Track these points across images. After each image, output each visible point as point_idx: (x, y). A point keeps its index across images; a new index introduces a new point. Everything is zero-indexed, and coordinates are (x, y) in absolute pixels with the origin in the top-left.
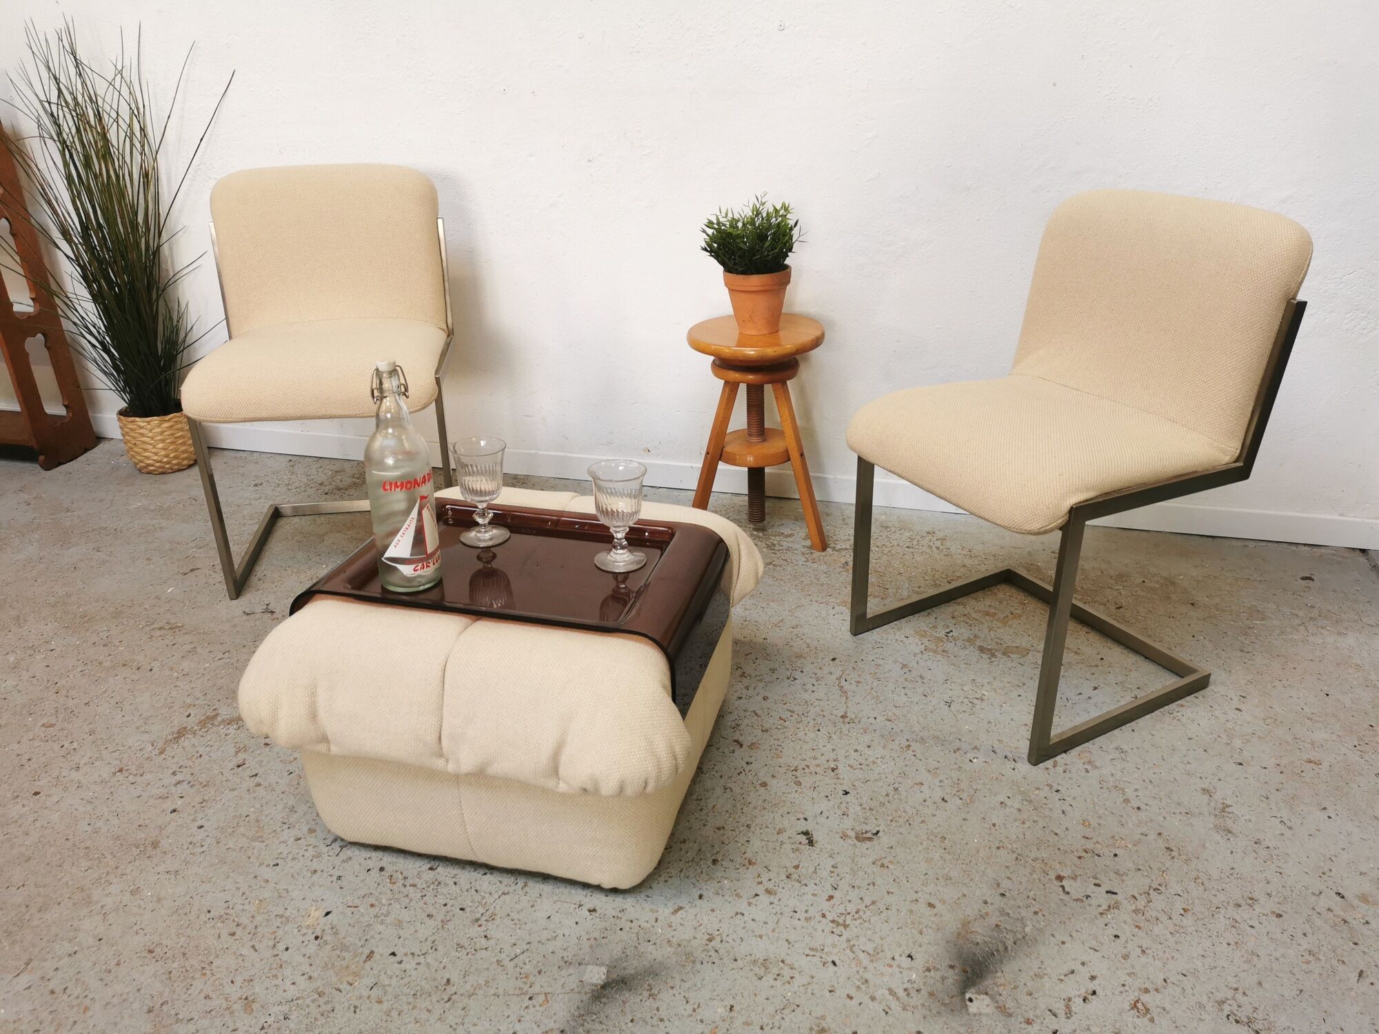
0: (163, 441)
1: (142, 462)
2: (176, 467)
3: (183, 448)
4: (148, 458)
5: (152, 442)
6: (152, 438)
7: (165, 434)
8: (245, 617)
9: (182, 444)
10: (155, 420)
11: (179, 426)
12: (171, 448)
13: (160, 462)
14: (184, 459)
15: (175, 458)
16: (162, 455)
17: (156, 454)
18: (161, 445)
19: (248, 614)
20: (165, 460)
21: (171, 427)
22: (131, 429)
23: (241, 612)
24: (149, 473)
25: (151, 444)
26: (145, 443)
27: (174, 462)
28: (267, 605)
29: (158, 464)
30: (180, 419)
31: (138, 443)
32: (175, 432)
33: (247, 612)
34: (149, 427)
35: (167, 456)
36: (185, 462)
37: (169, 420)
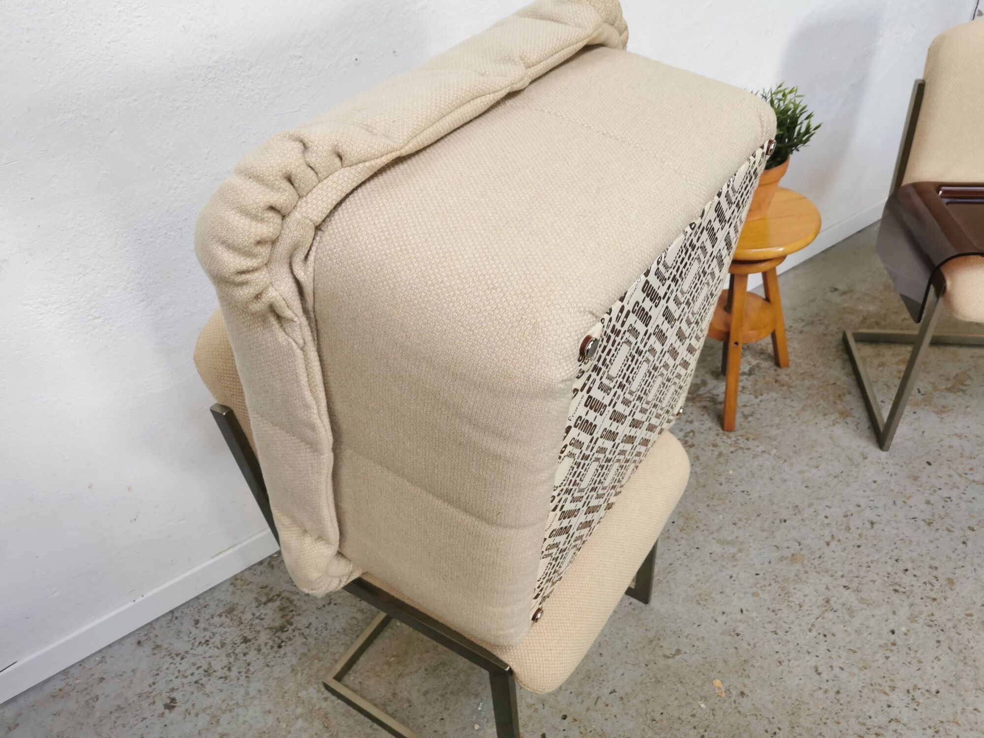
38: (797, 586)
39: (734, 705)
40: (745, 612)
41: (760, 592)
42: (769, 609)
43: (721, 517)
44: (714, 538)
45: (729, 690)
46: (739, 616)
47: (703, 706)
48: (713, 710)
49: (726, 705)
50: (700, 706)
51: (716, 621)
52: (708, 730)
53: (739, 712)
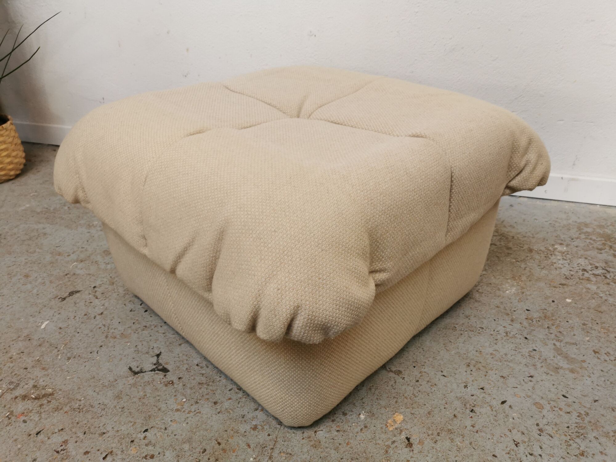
3: (9, 160)
8: (131, 379)
9: (8, 156)
14: (11, 170)
19: (136, 373)
23: (126, 369)
28: (158, 356)
33: (133, 370)
38: (603, 440)
39: (389, 443)
40: (506, 406)
41: (548, 407)
42: (538, 425)
43: (588, 338)
44: (554, 344)
45: (401, 431)
46: (496, 403)
47: (362, 417)
48: (366, 427)
49: (383, 436)
50: (360, 414)
51: (466, 387)
52: (341, 433)
53: (387, 452)
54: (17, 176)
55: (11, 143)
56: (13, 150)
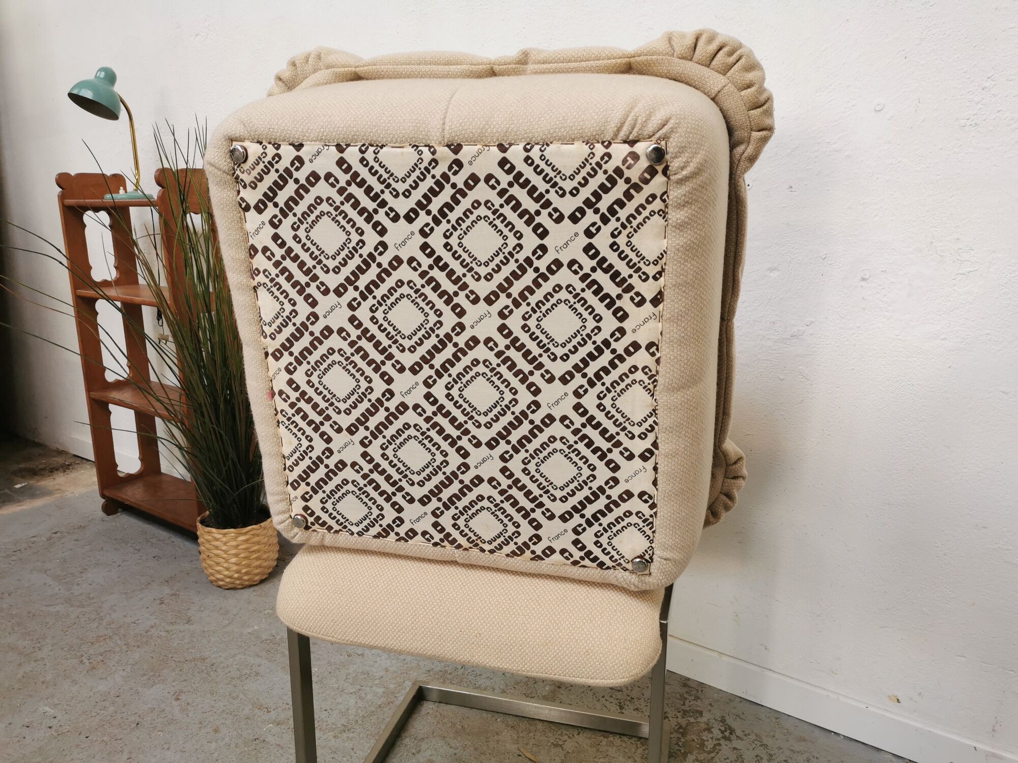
0: (236, 555)
1: (213, 575)
2: (247, 583)
3: (258, 563)
4: (219, 572)
5: (225, 556)
6: (225, 552)
7: (239, 547)
9: (257, 559)
10: (232, 531)
11: (256, 539)
12: (243, 563)
13: (230, 577)
14: (256, 575)
15: (247, 573)
16: (233, 571)
17: (227, 569)
18: (234, 560)
20: (236, 575)
21: (246, 541)
22: (206, 540)
24: (220, 587)
25: (223, 558)
26: (217, 556)
27: (246, 578)
29: (228, 580)
30: (258, 532)
31: (211, 555)
32: (251, 545)
34: (224, 539)
35: (238, 572)
36: (257, 578)
37: (246, 533)
54: (262, 581)
55: (265, 543)
56: (265, 552)
